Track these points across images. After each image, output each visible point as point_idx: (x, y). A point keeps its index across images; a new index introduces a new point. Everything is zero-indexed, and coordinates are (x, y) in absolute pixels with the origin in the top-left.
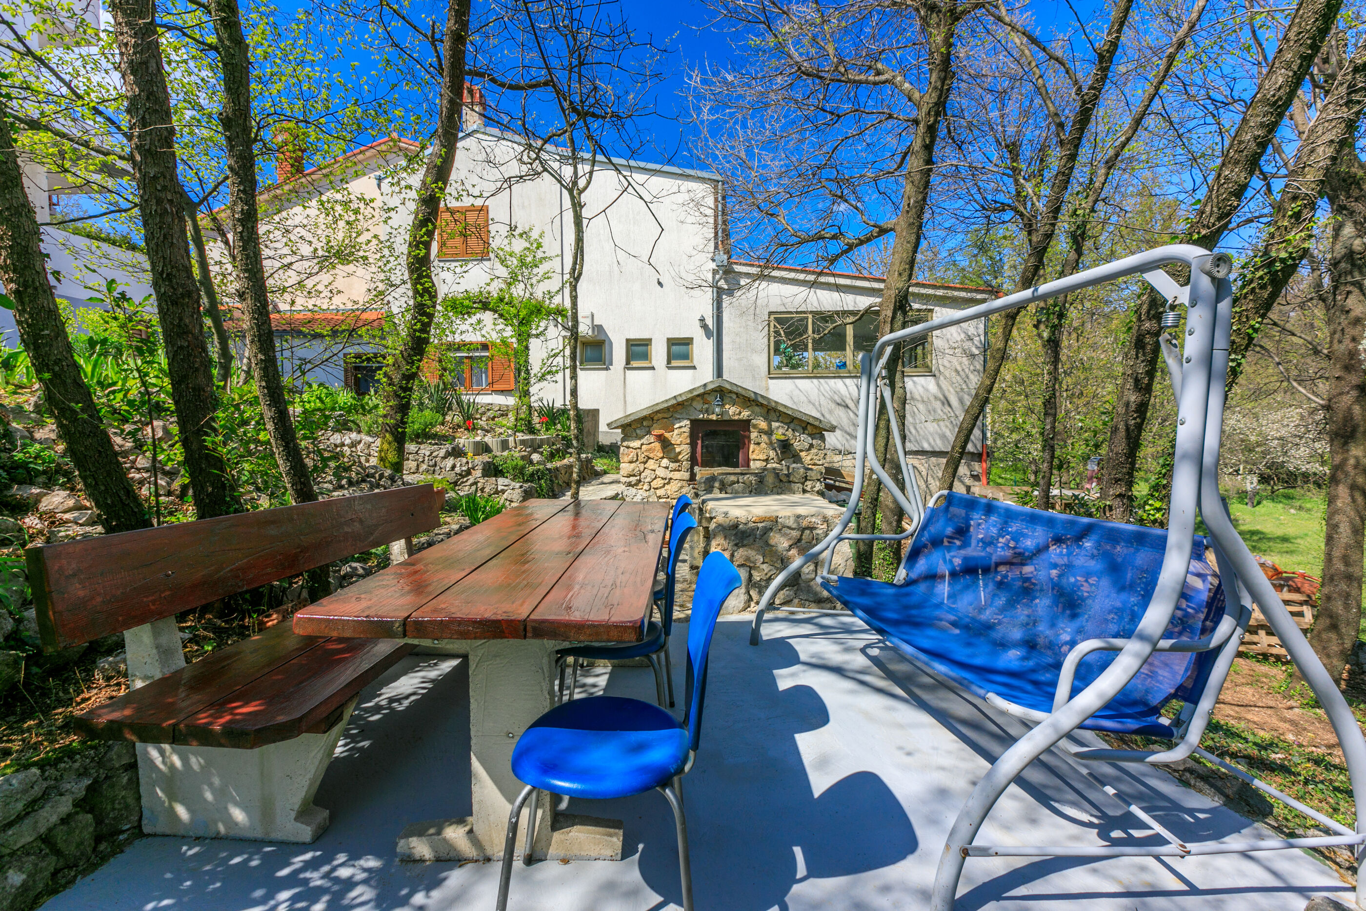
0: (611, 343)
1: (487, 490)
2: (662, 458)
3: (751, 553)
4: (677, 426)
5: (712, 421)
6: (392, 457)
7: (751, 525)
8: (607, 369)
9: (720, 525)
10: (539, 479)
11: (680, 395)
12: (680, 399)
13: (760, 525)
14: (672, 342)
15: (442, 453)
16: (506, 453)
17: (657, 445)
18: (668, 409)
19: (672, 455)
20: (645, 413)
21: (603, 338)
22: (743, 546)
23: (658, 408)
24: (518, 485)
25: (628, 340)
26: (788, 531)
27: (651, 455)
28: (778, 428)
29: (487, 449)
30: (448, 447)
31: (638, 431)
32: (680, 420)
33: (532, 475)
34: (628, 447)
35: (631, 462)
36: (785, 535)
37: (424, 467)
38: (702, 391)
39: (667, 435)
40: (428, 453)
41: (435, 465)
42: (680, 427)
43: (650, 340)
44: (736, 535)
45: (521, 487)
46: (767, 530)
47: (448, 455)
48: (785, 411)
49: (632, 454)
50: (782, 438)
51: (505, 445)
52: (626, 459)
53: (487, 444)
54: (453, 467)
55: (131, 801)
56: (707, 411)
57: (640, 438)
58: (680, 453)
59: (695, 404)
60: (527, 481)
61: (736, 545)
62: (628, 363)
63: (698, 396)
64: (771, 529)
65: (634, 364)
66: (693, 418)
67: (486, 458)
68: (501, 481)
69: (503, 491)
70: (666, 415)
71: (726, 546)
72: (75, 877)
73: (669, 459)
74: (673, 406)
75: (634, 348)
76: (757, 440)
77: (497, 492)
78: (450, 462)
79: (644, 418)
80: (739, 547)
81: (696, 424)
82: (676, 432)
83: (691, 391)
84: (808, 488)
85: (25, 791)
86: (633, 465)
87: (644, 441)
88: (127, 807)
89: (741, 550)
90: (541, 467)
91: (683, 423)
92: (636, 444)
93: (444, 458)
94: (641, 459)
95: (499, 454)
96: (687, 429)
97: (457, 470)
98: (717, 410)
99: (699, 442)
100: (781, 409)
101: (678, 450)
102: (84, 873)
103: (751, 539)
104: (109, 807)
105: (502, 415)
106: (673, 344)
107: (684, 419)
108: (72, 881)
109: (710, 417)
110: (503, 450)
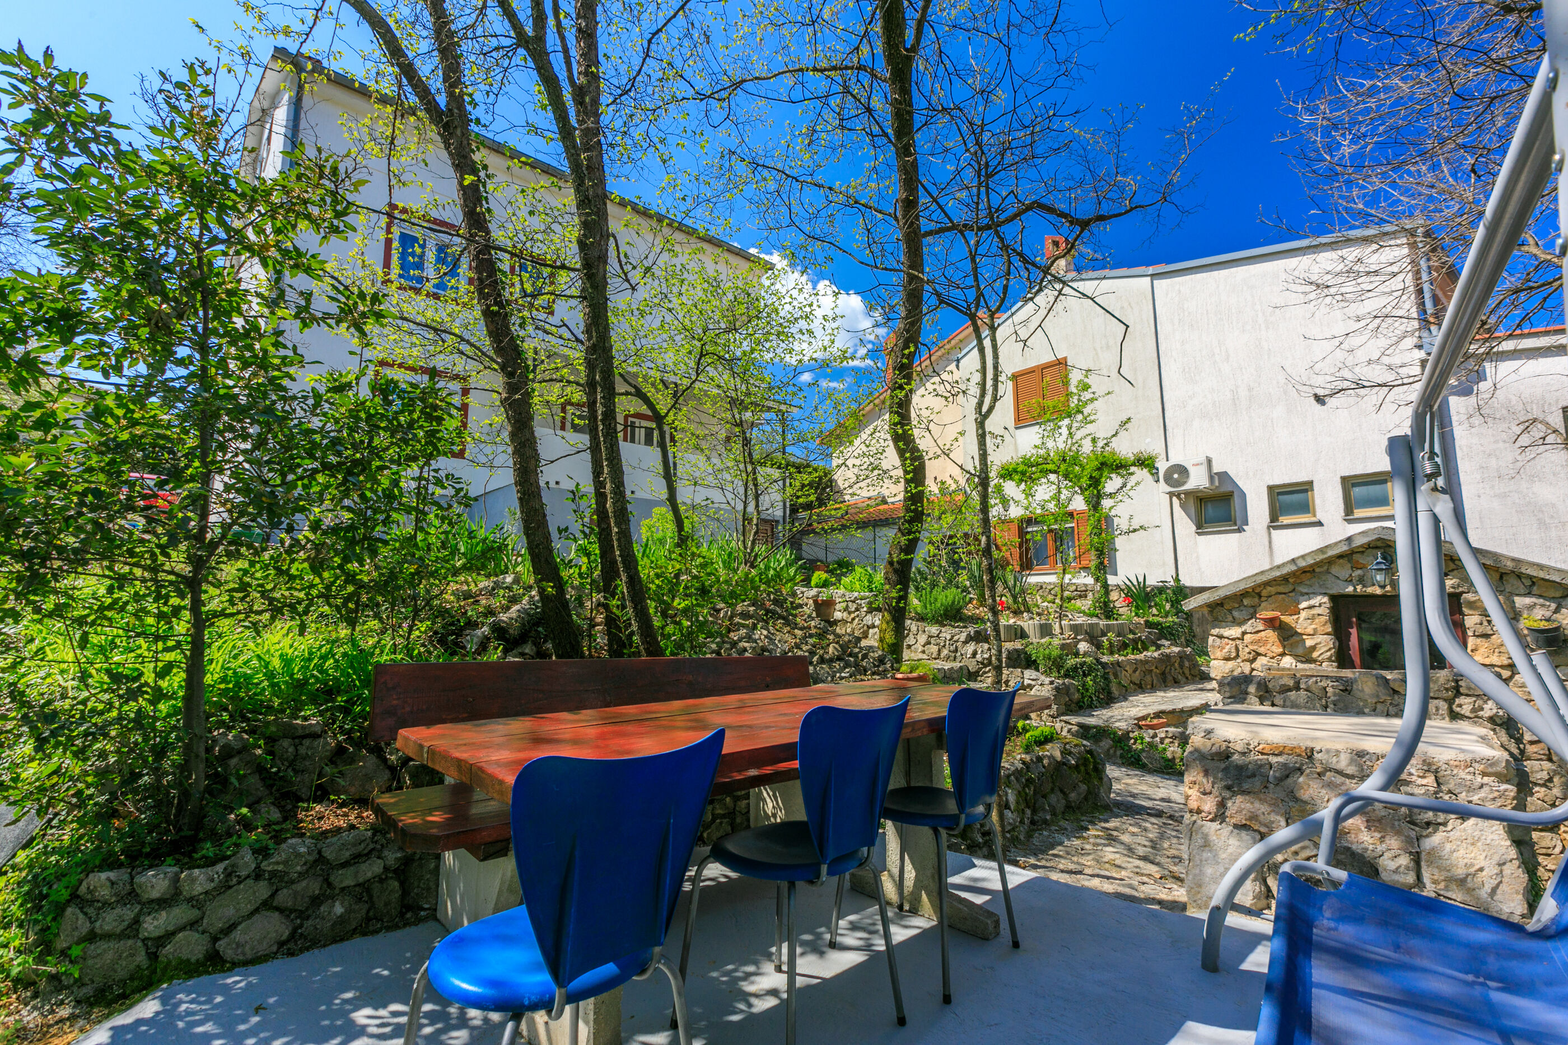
0: (1243, 495)
1: (1011, 683)
2: (1283, 654)
3: (1261, 808)
4: (1304, 605)
5: (1373, 596)
6: (890, 638)
7: (1253, 757)
8: (1240, 530)
9: (1196, 750)
10: (1085, 675)
11: (1303, 557)
12: (1302, 564)
13: (1273, 760)
14: (1349, 483)
15: (963, 637)
16: (1046, 640)
17: (1271, 635)
18: (1285, 579)
19: (1300, 651)
20: (1242, 586)
21: (1230, 489)
22: (1244, 792)
23: (1264, 578)
24: (1047, 680)
25: (1271, 489)
26: (1339, 779)
27: (1262, 650)
28: (1531, 607)
29: (1022, 635)
30: (971, 630)
31: (1236, 614)
32: (1308, 595)
33: (1075, 669)
34: (1221, 637)
35: (1227, 659)
36: (1330, 785)
37: (945, 652)
38: (1344, 548)
39: (1286, 619)
40: (949, 637)
41: (956, 651)
42: (1311, 607)
43: (1311, 483)
44: (1226, 770)
45: (1052, 683)
46: (1289, 772)
47: (969, 639)
48: (1542, 574)
49: (1229, 647)
50: (1543, 625)
51: (1045, 630)
52: (1219, 654)
53: (1022, 629)
54: (974, 654)
55: (432, 885)
56: (1361, 580)
57: (1240, 624)
58: (1313, 648)
59: (1335, 570)
60: (1066, 675)
61: (1228, 788)
62: (1274, 518)
63: (1340, 556)
64: (1300, 770)
65: (1285, 520)
66: (1334, 591)
67: (1018, 645)
68: (1029, 674)
69: (1030, 687)
70: (1281, 589)
71: (1208, 787)
72: (381, 930)
73: (1296, 657)
74: (1293, 574)
75: (1281, 497)
76: (1480, 630)
77: (1023, 687)
78: (970, 648)
79: (1244, 594)
80: (1235, 794)
81: (1338, 602)
82: (1303, 614)
83: (1322, 550)
84: (1466, 710)
85: (354, 845)
86: (1231, 664)
87: (1247, 627)
88: (429, 889)
89: (1239, 799)
90: (1088, 660)
91: (1316, 600)
92: (1235, 632)
93: (966, 642)
94: (1244, 653)
95: (1035, 641)
96: (1324, 610)
97: (978, 657)
98: (1379, 577)
99: (1354, 631)
100: (1531, 572)
101: (1309, 643)
102: (389, 929)
103: (1257, 783)
104: (416, 884)
105: (1080, 596)
106: (1354, 485)
107: (1315, 594)
108: (376, 932)
109: (1370, 590)
110: (1042, 636)
